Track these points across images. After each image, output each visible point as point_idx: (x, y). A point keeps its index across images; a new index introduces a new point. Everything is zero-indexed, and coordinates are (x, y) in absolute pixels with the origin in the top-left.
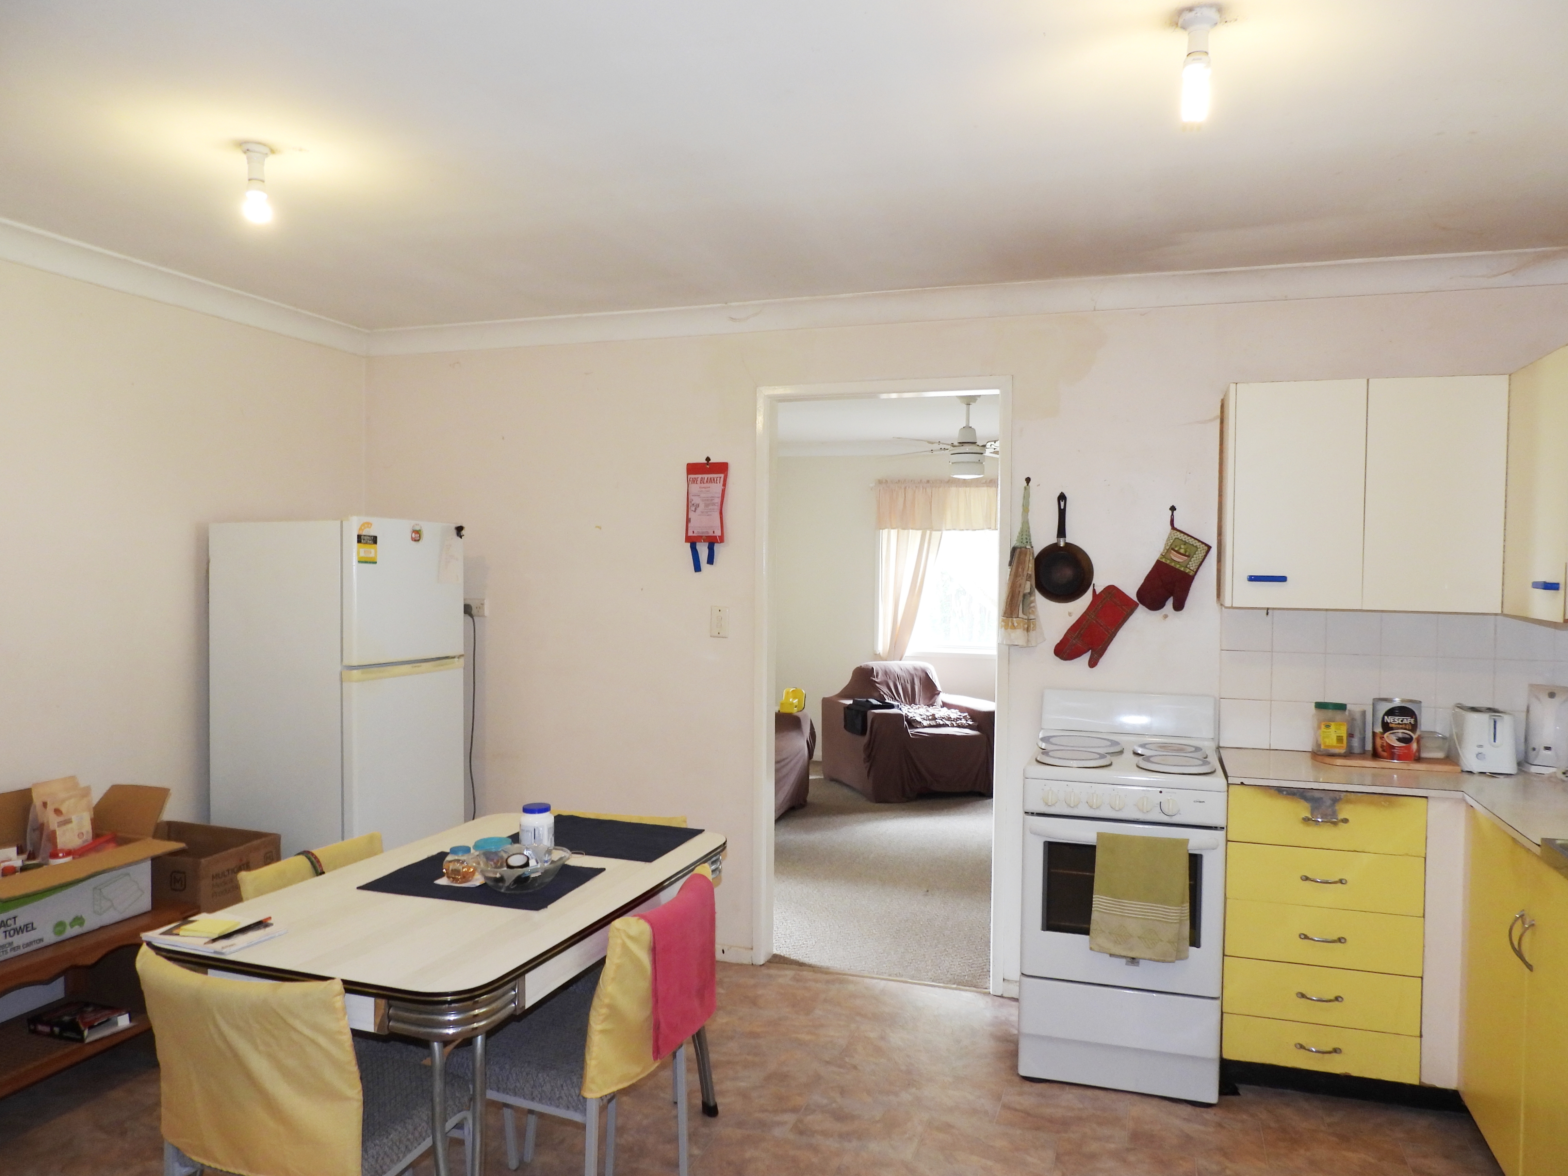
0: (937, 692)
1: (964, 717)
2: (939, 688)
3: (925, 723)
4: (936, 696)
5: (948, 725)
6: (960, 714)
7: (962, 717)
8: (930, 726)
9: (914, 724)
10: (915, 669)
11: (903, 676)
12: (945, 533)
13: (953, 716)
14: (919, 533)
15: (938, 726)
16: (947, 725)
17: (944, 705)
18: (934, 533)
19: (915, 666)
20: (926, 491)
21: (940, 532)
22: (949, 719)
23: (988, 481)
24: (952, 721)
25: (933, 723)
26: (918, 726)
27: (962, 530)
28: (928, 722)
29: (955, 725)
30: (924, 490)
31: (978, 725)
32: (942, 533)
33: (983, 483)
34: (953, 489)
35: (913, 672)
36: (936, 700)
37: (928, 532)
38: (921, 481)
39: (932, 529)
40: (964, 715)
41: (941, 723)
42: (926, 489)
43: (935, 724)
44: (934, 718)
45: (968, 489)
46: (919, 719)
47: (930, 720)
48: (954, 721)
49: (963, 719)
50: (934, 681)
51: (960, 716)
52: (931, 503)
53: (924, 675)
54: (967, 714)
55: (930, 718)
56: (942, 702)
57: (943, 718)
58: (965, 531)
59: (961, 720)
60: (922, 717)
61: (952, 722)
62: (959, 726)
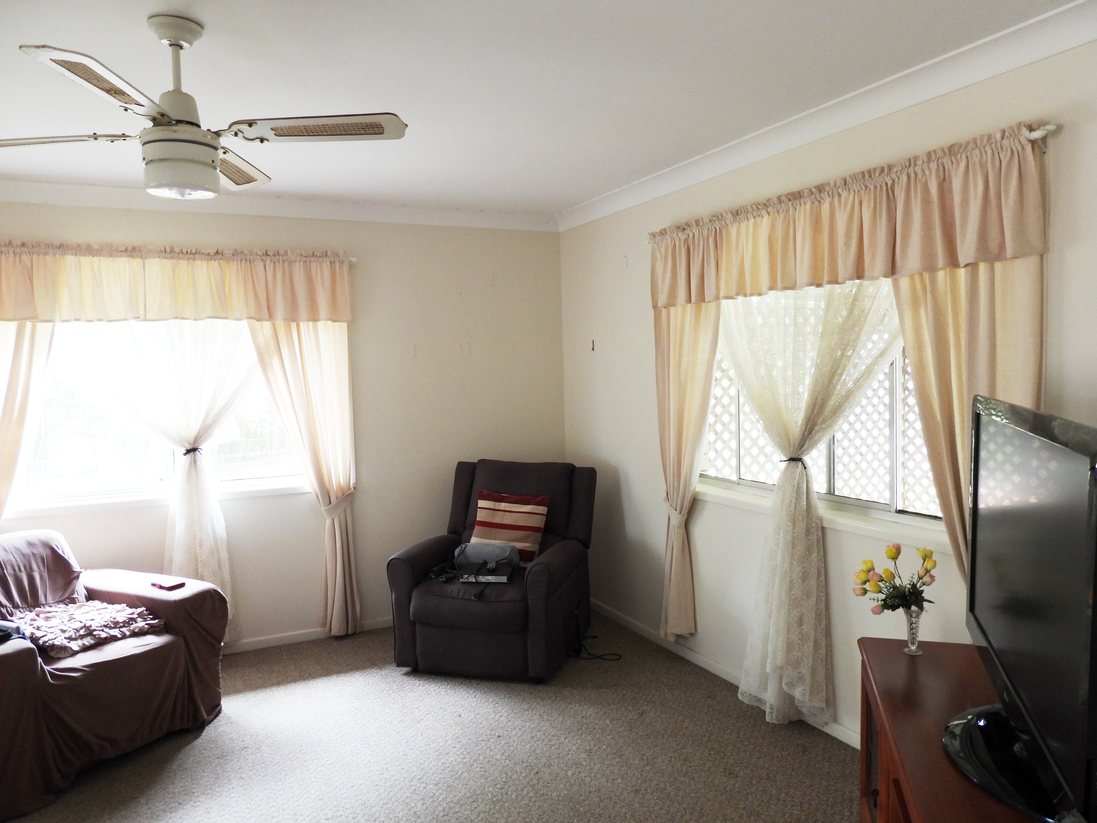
0: (75, 575)
1: (140, 615)
2: (76, 567)
3: (75, 646)
4: (74, 581)
5: (115, 636)
6: (130, 611)
7: (135, 616)
8: (85, 649)
9: (53, 654)
10: (30, 544)
11: (10, 561)
12: (59, 325)
13: (121, 618)
14: (12, 326)
15: (100, 643)
16: (114, 639)
17: (92, 595)
18: (40, 325)
19: (30, 539)
20: (20, 259)
21: (51, 324)
22: (116, 625)
23: (129, 249)
24: (121, 627)
25: (88, 641)
26: (62, 656)
27: (90, 321)
28: (80, 642)
29: (128, 633)
30: (17, 258)
31: (165, 624)
32: (53, 328)
33: (121, 251)
34: (70, 259)
35: (27, 551)
36: (76, 589)
37: (29, 324)
38: (10, 243)
39: (34, 318)
40: (138, 612)
41: (103, 635)
42: (20, 256)
43: (92, 642)
44: (90, 632)
45: (96, 259)
46: (60, 641)
47: (82, 637)
48: (124, 626)
49: (139, 619)
50: (66, 557)
51: (132, 614)
52: (31, 279)
53: (49, 552)
54: (143, 609)
55: (82, 632)
56: (87, 589)
57: (105, 626)
58: (96, 324)
59: (136, 622)
60: (67, 635)
61: (121, 629)
62: (135, 634)
